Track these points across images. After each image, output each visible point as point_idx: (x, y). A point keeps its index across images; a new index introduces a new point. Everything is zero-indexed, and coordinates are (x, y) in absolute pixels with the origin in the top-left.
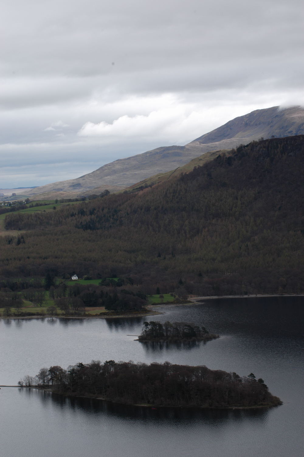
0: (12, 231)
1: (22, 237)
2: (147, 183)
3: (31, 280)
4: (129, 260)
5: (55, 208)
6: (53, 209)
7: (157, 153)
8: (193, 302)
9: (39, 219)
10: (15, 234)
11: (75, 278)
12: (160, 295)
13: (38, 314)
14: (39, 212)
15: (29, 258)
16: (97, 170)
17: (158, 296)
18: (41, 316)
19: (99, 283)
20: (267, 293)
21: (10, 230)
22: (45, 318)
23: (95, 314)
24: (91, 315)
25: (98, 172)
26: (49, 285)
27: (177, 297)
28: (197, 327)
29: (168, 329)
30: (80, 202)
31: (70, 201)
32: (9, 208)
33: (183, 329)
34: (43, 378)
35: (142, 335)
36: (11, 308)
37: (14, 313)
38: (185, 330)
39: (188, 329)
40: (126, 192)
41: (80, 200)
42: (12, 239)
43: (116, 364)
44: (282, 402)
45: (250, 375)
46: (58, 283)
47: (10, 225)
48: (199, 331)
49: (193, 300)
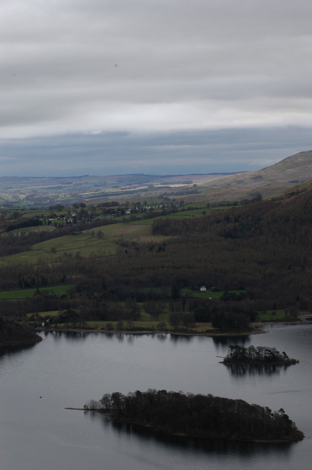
0: (159, 236)
1: (164, 245)
2: (298, 188)
3: (159, 291)
4: (258, 272)
5: (204, 213)
6: (203, 214)
8: (301, 321)
9: (186, 225)
10: (159, 239)
11: (203, 289)
12: (273, 311)
13: (148, 329)
14: (187, 217)
15: (163, 267)
16: (280, 162)
17: (270, 312)
18: (151, 331)
19: (220, 297)
21: (157, 235)
22: (156, 333)
23: (201, 331)
24: (197, 332)
25: (280, 165)
26: (176, 296)
27: (288, 314)
28: (278, 352)
29: (252, 353)
30: (231, 207)
31: (222, 205)
32: (161, 211)
33: (265, 353)
34: (106, 403)
35: (227, 357)
36: (124, 322)
37: (126, 328)
38: (266, 355)
39: (269, 354)
40: (273, 200)
41: (232, 205)
42: (153, 246)
43: (167, 393)
44: (304, 437)
45: (280, 410)
46: (184, 295)
47: (157, 230)
48: (280, 356)
49: (303, 318)
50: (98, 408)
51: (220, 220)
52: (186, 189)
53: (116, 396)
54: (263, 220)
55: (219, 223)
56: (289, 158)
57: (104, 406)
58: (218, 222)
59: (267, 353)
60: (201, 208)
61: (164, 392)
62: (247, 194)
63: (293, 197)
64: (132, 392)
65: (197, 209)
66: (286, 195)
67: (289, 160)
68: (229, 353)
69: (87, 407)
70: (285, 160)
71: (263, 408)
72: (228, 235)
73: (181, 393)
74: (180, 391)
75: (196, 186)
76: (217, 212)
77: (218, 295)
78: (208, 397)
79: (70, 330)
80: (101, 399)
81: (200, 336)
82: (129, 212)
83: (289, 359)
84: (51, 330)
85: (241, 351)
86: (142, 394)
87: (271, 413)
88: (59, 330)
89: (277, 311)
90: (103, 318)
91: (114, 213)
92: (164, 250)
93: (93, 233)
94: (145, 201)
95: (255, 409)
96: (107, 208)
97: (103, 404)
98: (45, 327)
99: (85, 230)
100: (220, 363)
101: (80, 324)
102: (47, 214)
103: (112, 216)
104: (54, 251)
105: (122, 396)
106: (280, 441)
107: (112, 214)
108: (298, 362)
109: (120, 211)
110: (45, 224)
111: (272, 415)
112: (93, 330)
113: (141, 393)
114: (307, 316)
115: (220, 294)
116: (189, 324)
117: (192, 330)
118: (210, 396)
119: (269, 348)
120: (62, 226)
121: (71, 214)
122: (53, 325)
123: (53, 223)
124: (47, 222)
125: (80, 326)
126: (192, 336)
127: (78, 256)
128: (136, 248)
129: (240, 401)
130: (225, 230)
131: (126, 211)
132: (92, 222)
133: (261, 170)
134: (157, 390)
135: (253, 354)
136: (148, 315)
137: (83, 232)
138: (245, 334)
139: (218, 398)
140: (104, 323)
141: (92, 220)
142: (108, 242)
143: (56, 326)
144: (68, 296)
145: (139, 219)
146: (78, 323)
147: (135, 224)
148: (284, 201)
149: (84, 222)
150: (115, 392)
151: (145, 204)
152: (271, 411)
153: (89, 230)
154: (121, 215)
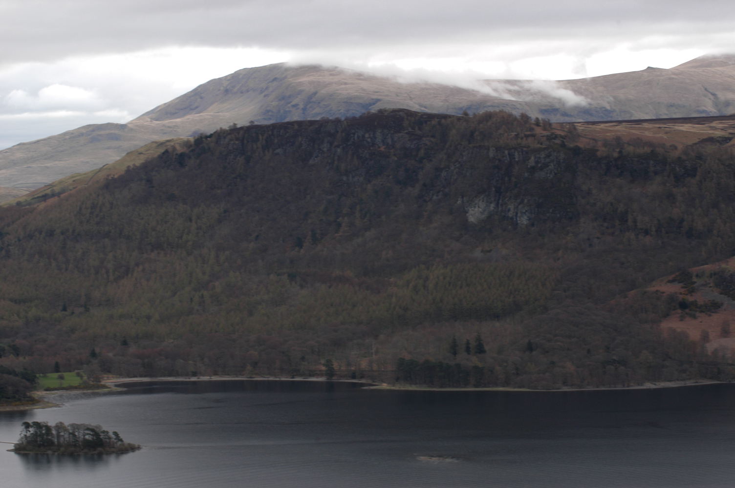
2: (55, 188)
7: (82, 134)
12: (59, 374)
17: (56, 375)
20: (228, 375)
27: (85, 378)
28: (107, 432)
29: (62, 433)
33: (85, 435)
35: (20, 443)
38: (87, 437)
39: (91, 435)
40: (19, 204)
48: (109, 439)
49: (109, 384)
54: (9, 234)
59: (88, 434)
66: (33, 199)
68: (22, 435)
83: (124, 444)
85: (43, 432)
89: (64, 375)
100: (8, 451)
108: (139, 448)
114: (114, 381)
119: (91, 425)
135: (63, 435)
138: (27, 408)
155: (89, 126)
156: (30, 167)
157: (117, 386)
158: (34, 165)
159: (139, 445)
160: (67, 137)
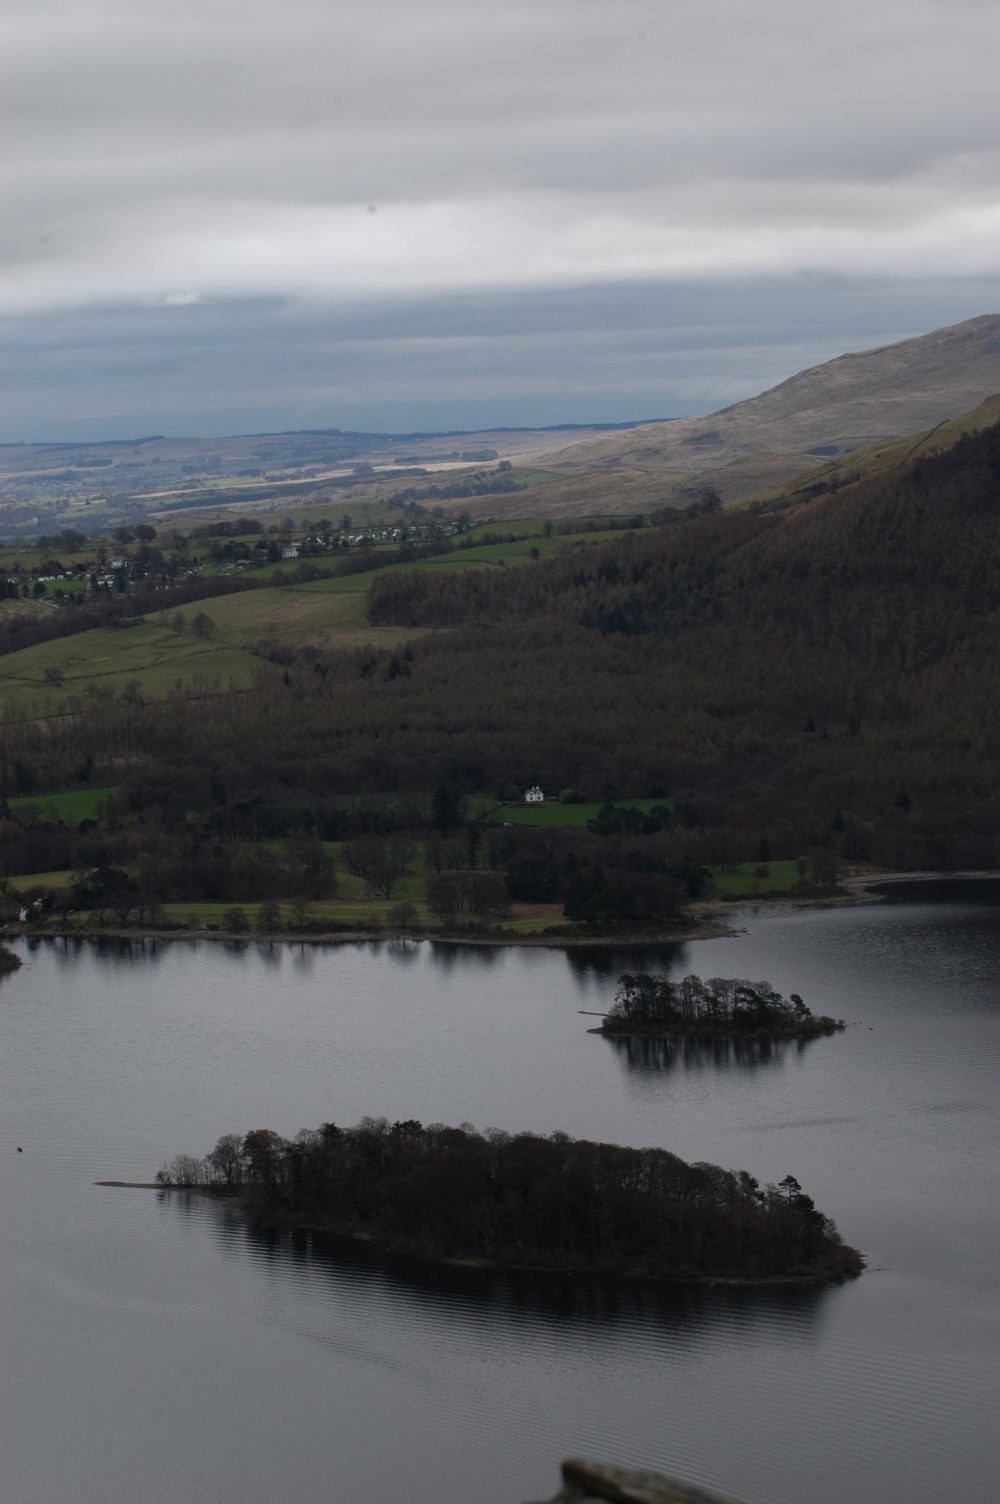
0: (391, 628)
1: (409, 656)
2: (837, 472)
3: (392, 804)
4: (709, 741)
5: (535, 553)
6: (531, 556)
7: (970, 336)
8: (850, 894)
9: (475, 590)
10: (390, 639)
11: (534, 796)
12: (760, 864)
13: (360, 927)
14: (481, 567)
15: (404, 727)
16: (775, 389)
17: (750, 867)
18: (368, 933)
19: (589, 821)
21: (384, 625)
22: (384, 940)
23: (529, 931)
24: (517, 933)
25: (778, 396)
26: (447, 819)
27: (809, 874)
28: (776, 997)
29: (694, 998)
30: (621, 534)
31: (591, 527)
32: (396, 547)
33: (736, 1001)
34: (227, 1165)
35: (614, 1014)
36: (280, 906)
37: (289, 923)
38: (740, 1005)
39: (748, 1002)
40: (757, 508)
41: (624, 527)
42: (374, 661)
43: (423, 1132)
44: (863, 1267)
45: (786, 1180)
46: (472, 815)
47: (384, 609)
48: (784, 1008)
49: (854, 885)
50: (202, 1180)
51: (586, 574)
52: (476, 477)
53: (259, 1142)
54: (725, 572)
55: (585, 586)
56: (805, 374)
57: (222, 1174)
58: (581, 580)
59: (742, 1000)
60: (523, 538)
61: (412, 1127)
62: (674, 489)
63: (821, 499)
64: (309, 1128)
65: (513, 540)
66: (795, 493)
67: (805, 381)
68: (620, 1001)
69: (165, 1178)
70: (792, 380)
71: (729, 1177)
72: (613, 623)
73: (467, 1131)
74: (464, 1125)
75: (507, 467)
76: (577, 550)
77: (582, 816)
78: (554, 1140)
79: (110, 932)
80: (211, 1153)
81: (524, 946)
82: (295, 553)
83: (813, 1018)
84: (49, 932)
85: (658, 994)
86: (342, 1135)
87: (757, 1190)
88: (74, 932)
89: (771, 865)
90: (213, 892)
91: (246, 558)
92: (408, 673)
93: (179, 622)
94: (345, 517)
95: (703, 1177)
96: (225, 542)
97: (217, 1167)
98: (28, 925)
99: (152, 611)
100: (589, 1031)
101: (142, 913)
102: (32, 561)
103: (241, 564)
104: (54, 678)
105: (279, 1141)
106: (785, 1280)
107: (238, 559)
108: (841, 1027)
109: (265, 551)
110: (25, 596)
111: (761, 1196)
112: (184, 931)
113: (339, 1130)
114: (867, 878)
115: (591, 812)
116: (491, 910)
117: (499, 928)
118: (561, 1138)
119: (748, 983)
120: (80, 601)
121: (107, 562)
122: (55, 918)
123: (50, 592)
124: (31, 586)
125: (142, 918)
126: (499, 947)
127: (132, 695)
128: (318, 666)
129: (658, 1155)
130: (602, 608)
131: (285, 549)
132: (177, 586)
133: (717, 414)
134: (392, 1122)
135: (698, 1002)
136: (360, 882)
137: (148, 617)
138: (671, 938)
139: (585, 1147)
140: (217, 910)
141: (175, 578)
142: (226, 649)
143: (65, 919)
144: (103, 825)
145: (326, 575)
146: (133, 911)
147: (312, 592)
148: (792, 512)
149: (151, 585)
150: (255, 1129)
151: (346, 525)
152: (757, 1186)
153: (165, 612)
154: (269, 561)
155: (986, 318)
156: (862, 404)
157: (869, 890)
158: (871, 401)
159: (841, 1022)
160: (940, 341)
